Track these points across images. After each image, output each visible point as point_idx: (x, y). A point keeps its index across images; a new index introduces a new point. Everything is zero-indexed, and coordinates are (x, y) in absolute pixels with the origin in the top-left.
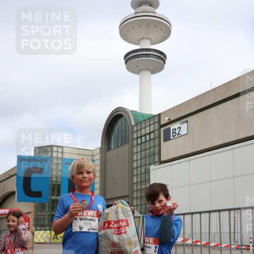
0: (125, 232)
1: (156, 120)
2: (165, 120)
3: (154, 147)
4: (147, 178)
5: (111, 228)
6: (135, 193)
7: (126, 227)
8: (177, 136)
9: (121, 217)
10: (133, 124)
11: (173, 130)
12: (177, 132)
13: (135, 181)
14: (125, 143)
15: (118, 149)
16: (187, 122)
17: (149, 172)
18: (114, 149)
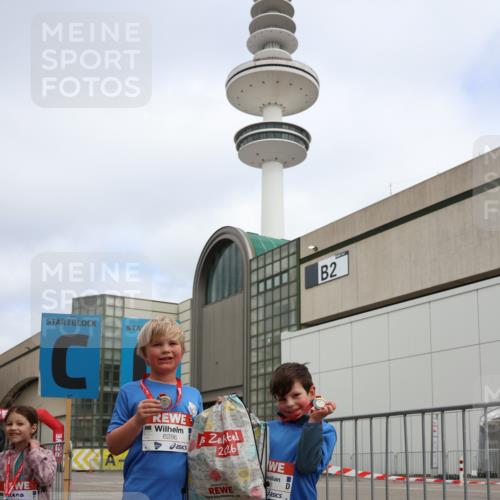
0: (237, 454)
1: (292, 250)
2: (308, 249)
3: (289, 298)
4: (276, 355)
5: (211, 445)
6: (254, 380)
7: (239, 445)
8: (329, 279)
9: (230, 425)
10: (251, 257)
11: (322, 267)
12: (330, 271)
13: (254, 360)
14: (236, 292)
15: (224, 302)
16: (347, 253)
17: (279, 344)
18: (217, 301)
